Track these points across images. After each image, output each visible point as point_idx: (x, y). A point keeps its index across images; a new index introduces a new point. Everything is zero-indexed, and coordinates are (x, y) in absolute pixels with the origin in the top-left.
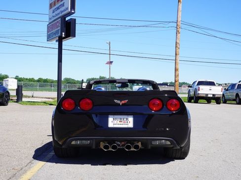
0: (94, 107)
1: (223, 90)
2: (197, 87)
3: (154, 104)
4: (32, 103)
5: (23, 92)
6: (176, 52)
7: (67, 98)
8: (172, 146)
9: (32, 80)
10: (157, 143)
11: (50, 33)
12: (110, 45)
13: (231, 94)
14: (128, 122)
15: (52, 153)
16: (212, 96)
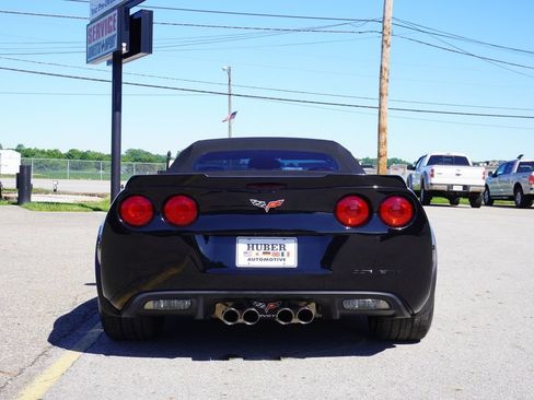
0: (201, 217)
1: (487, 176)
2: (428, 169)
3: (348, 209)
4: (52, 206)
5: (33, 181)
6: (380, 89)
7: (133, 195)
8: (391, 312)
9: (54, 154)
10: (356, 304)
11: (93, 43)
12: (229, 74)
13: (503, 184)
14: (285, 254)
15: (98, 330)
16: (460, 189)
